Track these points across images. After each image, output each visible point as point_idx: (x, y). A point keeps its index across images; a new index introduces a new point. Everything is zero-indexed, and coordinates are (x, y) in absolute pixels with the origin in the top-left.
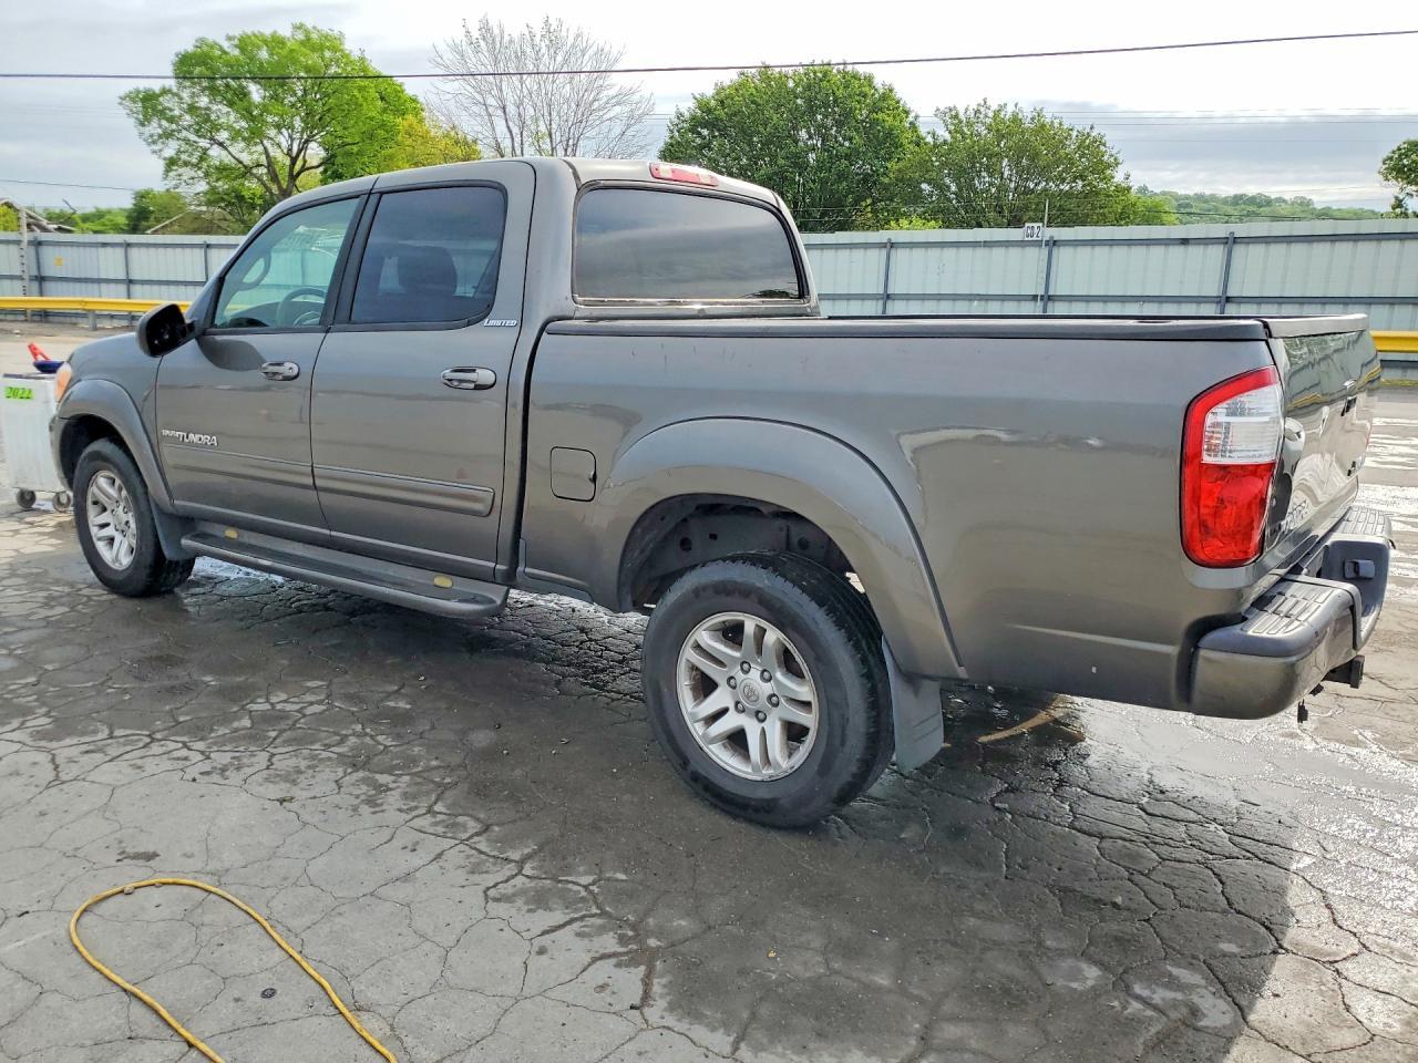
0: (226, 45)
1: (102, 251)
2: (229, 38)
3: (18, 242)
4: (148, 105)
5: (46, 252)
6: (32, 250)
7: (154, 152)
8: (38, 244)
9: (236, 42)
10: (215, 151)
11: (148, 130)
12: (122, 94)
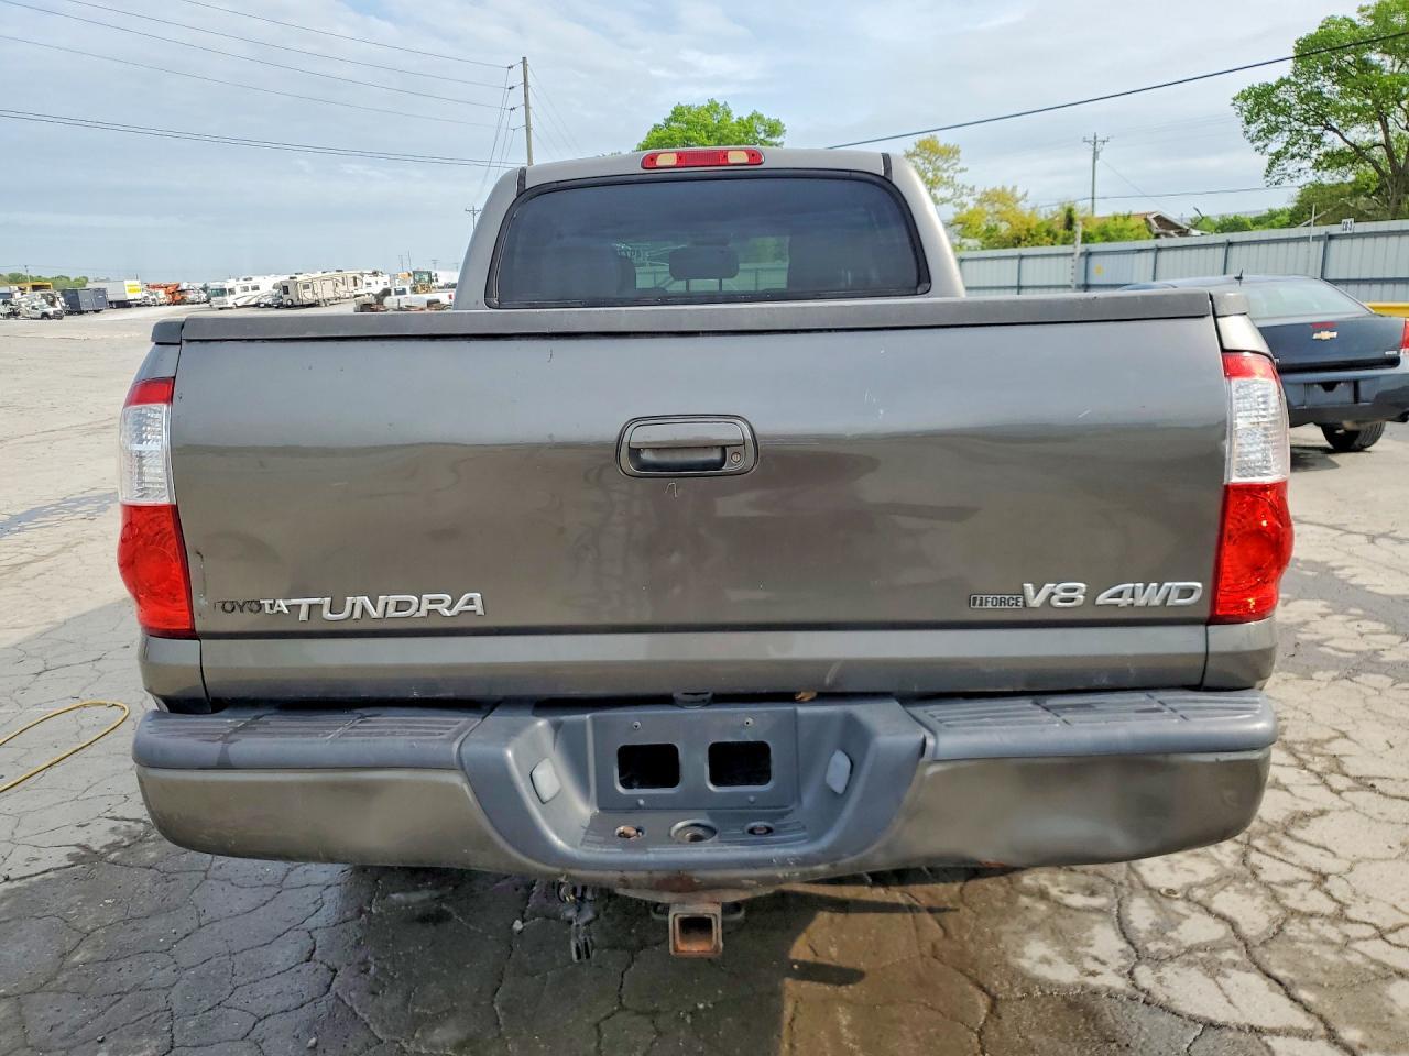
0: (1356, 17)
1: (1137, 256)
2: (1362, 10)
3: (1072, 254)
4: (1261, 102)
5: (1094, 260)
6: (1083, 259)
7: (1257, 149)
8: (1088, 254)
9: (1371, 12)
10: (1329, 136)
11: (1253, 128)
12: (1236, 95)
